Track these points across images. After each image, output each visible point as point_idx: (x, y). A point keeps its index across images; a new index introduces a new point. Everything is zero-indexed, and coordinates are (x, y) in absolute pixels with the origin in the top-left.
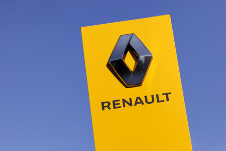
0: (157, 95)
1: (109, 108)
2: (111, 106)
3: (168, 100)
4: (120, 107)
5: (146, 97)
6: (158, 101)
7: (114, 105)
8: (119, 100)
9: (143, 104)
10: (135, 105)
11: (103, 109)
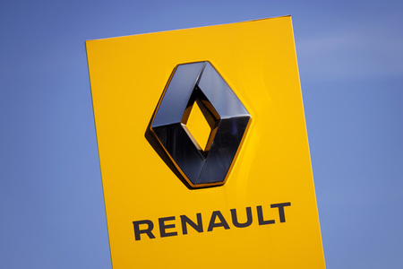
0: (259, 209)
1: (152, 236)
2: (156, 231)
3: (283, 219)
4: (175, 234)
5: (234, 212)
6: (261, 222)
7: (162, 227)
8: (173, 218)
9: (227, 227)
10: (210, 229)
11: (138, 238)
